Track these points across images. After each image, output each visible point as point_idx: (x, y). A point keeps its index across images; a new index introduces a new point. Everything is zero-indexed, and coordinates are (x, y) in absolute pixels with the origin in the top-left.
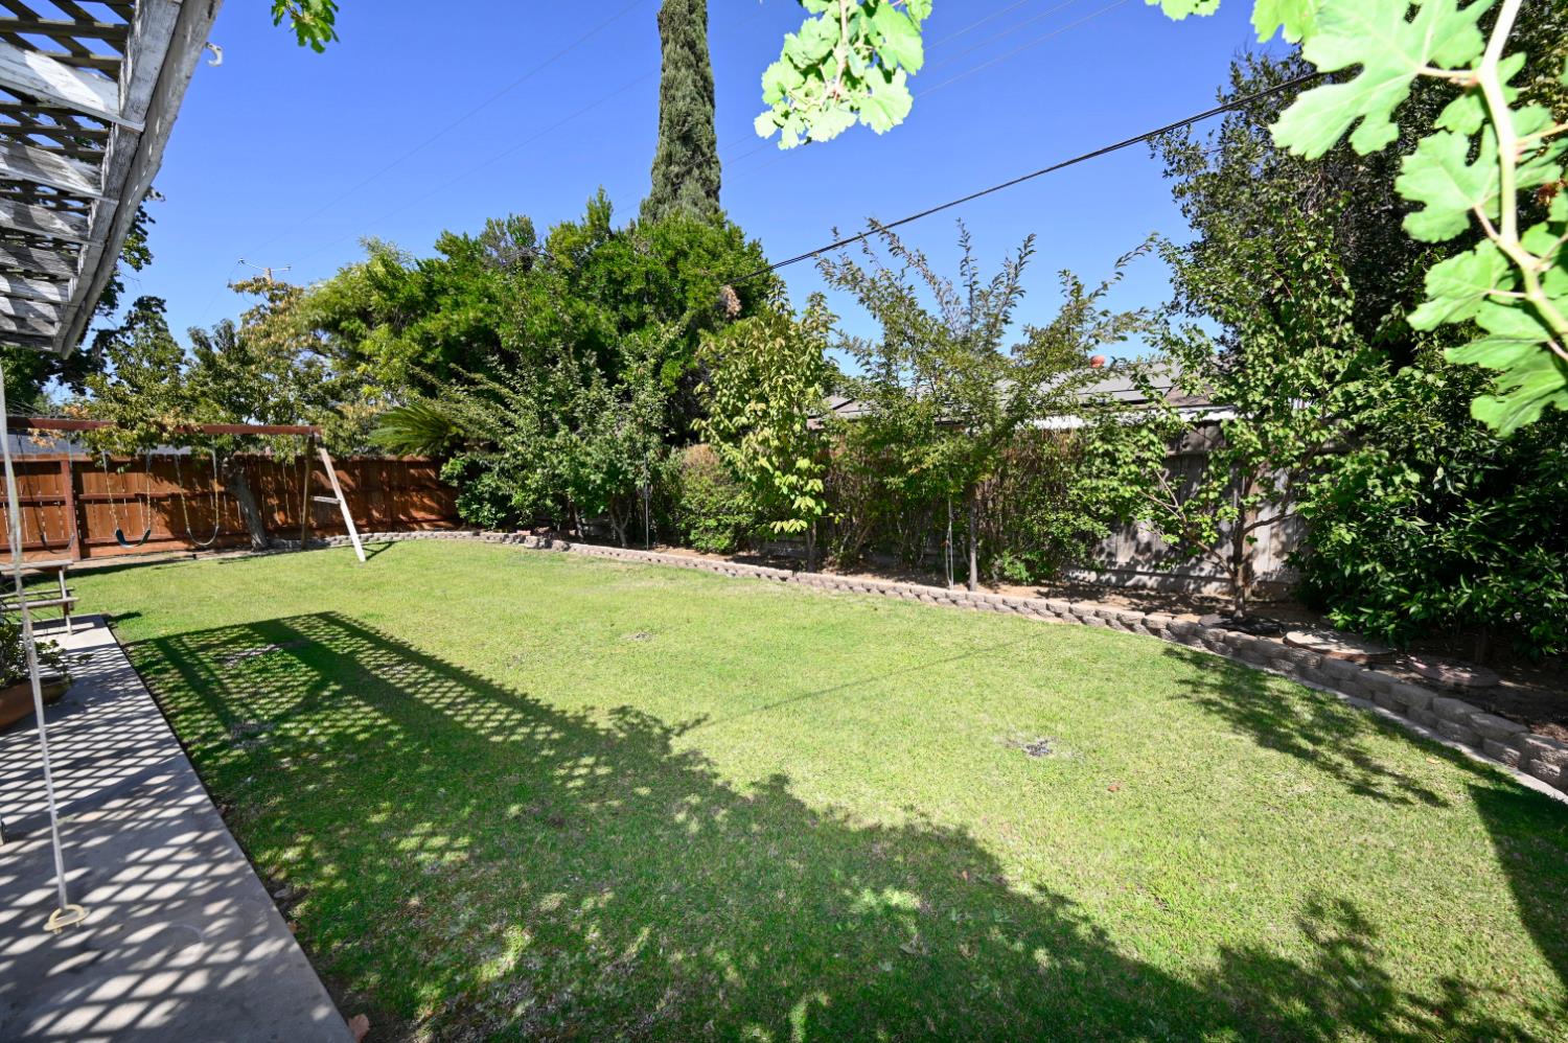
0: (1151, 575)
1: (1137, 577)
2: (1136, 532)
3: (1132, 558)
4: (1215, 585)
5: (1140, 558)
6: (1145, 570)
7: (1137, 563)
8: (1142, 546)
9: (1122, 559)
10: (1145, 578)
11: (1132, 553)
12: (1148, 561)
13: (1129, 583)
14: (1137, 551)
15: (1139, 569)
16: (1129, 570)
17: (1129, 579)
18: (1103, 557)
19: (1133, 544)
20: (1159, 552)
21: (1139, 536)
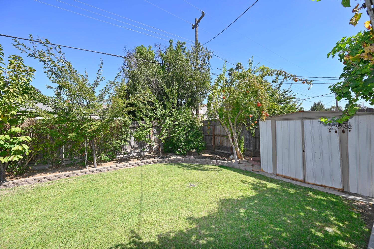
0: (135, 153)
1: (132, 154)
2: (131, 144)
3: (131, 150)
4: (147, 152)
5: (132, 149)
6: (134, 152)
7: (132, 151)
8: (132, 147)
9: (129, 151)
10: (134, 154)
11: (130, 149)
12: (134, 150)
13: (130, 156)
14: (131, 148)
15: (133, 152)
16: (131, 153)
17: (130, 155)
18: (124, 151)
19: (130, 146)
20: (136, 147)
21: (132, 145)
